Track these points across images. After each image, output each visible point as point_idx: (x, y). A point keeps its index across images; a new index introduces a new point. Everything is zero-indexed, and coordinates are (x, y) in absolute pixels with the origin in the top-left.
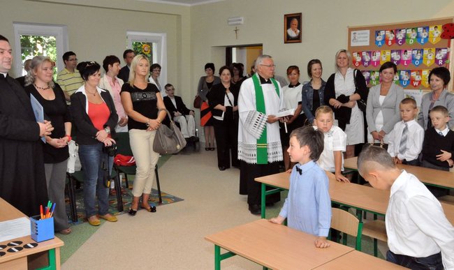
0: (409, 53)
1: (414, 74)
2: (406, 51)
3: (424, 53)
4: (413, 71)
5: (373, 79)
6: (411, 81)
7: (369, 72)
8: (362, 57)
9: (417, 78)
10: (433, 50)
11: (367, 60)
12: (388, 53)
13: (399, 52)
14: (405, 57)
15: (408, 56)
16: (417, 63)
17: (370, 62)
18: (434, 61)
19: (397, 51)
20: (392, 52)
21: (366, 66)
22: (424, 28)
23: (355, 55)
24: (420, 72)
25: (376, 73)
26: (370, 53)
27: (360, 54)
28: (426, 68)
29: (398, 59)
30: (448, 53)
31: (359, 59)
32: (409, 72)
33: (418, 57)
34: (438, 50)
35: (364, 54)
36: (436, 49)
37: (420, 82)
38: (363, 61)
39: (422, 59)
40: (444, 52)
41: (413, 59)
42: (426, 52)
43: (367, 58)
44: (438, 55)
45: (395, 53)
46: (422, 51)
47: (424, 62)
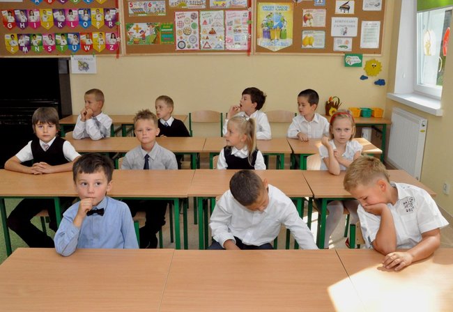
0: (75, 12)
1: (83, 37)
2: (70, 11)
3: (92, 14)
4: (82, 34)
5: (35, 44)
6: (82, 45)
7: (28, 35)
8: (15, 16)
9: (88, 42)
10: (101, 11)
11: (23, 20)
12: (49, 12)
13: (63, 11)
14: (72, 18)
15: (73, 16)
16: (85, 25)
17: (27, 23)
18: (103, 23)
19: (59, 10)
20: (54, 11)
21: (23, 28)
23: (5, 13)
24: (90, 35)
25: (38, 37)
26: (25, 12)
27: (11, 12)
28: (96, 30)
29: (63, 20)
30: (117, 15)
31: (11, 19)
32: (78, 35)
33: (86, 18)
34: (106, 10)
35: (17, 12)
36: (104, 9)
37: (91, 46)
38: (17, 22)
39: (90, 20)
40: (112, 13)
41: (80, 20)
42: (93, 12)
43: (23, 18)
44: (107, 16)
45: (58, 12)
46: (89, 11)
47: (93, 23)
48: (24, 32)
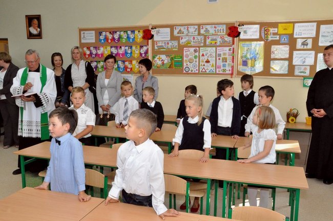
0: (123, 48)
1: (127, 63)
2: (121, 47)
3: (133, 49)
4: (126, 61)
5: (99, 67)
6: (126, 68)
7: (96, 61)
8: (90, 51)
9: (129, 66)
10: (139, 47)
11: (94, 53)
12: (109, 48)
13: (116, 47)
14: (121, 51)
15: (122, 50)
16: (129, 55)
17: (96, 55)
18: (139, 55)
19: (114, 47)
20: (111, 47)
21: (94, 58)
22: (132, 32)
23: (85, 49)
24: (131, 62)
25: (101, 62)
26: (96, 48)
27: (88, 48)
28: (135, 59)
29: (116, 53)
30: (148, 49)
31: (88, 52)
32: (124, 62)
33: (129, 52)
34: (141, 47)
35: (92, 48)
36: (140, 46)
37: (131, 69)
38: (91, 54)
39: (131, 53)
40: (145, 48)
41: (126, 53)
42: (134, 48)
43: (94, 52)
44: (142, 50)
45: (113, 48)
46: (131, 47)
47: (133, 55)
48: (94, 60)
